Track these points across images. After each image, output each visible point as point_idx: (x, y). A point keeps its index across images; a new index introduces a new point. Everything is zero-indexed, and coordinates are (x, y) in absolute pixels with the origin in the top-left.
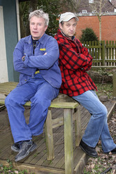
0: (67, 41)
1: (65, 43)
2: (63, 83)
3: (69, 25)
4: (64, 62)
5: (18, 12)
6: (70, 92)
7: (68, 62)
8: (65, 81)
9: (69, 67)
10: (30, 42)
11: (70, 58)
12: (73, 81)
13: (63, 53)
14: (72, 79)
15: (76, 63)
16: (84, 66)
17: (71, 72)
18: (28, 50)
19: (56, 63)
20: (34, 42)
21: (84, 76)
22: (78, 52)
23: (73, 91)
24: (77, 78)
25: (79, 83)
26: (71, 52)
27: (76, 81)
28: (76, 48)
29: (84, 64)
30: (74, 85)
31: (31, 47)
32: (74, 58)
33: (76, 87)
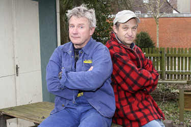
0: (124, 51)
1: (121, 53)
2: (117, 110)
3: (126, 28)
4: (119, 80)
5: (58, 10)
6: (127, 122)
7: (124, 81)
8: (119, 107)
9: (125, 87)
10: (70, 52)
11: (128, 75)
12: (131, 108)
13: (117, 68)
14: (129, 103)
15: (135, 82)
16: (148, 87)
17: (128, 95)
18: (67, 62)
19: (108, 81)
20: (76, 51)
21: (146, 99)
22: (139, 67)
23: (131, 121)
24: (136, 102)
25: (140, 110)
26: (129, 66)
27: (135, 107)
28: (135, 60)
29: (148, 84)
30: (132, 112)
31: (72, 59)
32: (134, 75)
33: (135, 116)
